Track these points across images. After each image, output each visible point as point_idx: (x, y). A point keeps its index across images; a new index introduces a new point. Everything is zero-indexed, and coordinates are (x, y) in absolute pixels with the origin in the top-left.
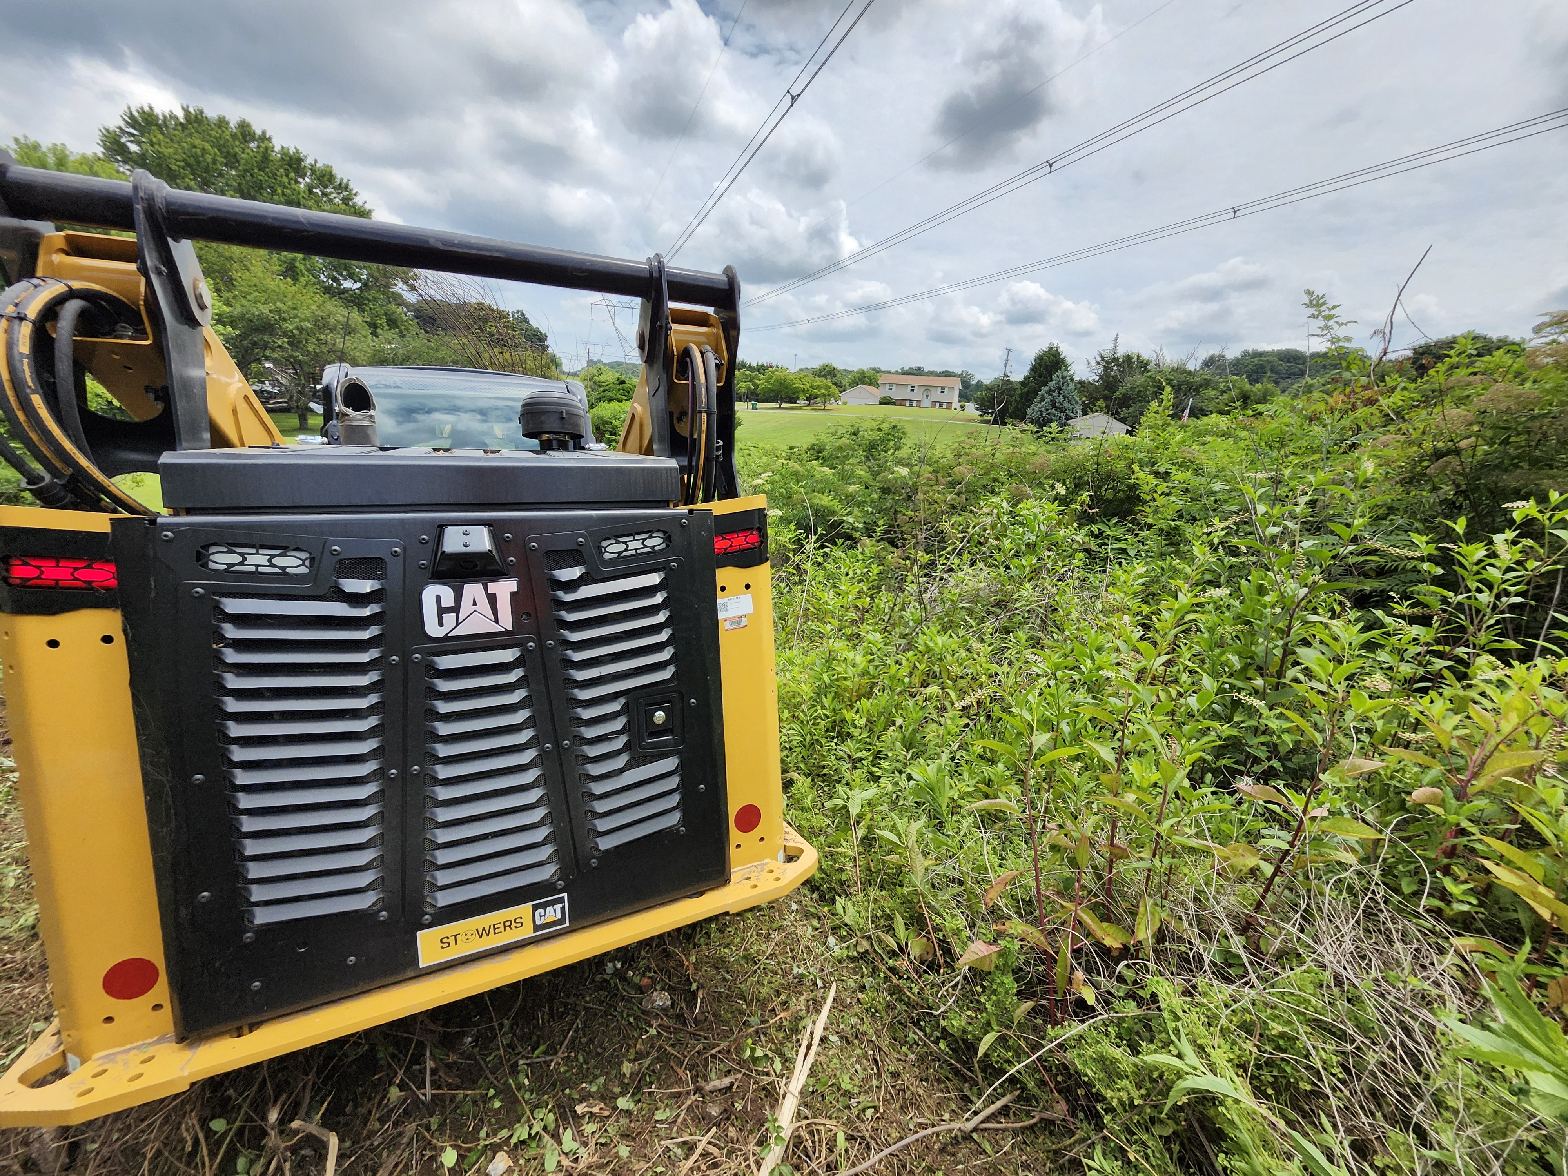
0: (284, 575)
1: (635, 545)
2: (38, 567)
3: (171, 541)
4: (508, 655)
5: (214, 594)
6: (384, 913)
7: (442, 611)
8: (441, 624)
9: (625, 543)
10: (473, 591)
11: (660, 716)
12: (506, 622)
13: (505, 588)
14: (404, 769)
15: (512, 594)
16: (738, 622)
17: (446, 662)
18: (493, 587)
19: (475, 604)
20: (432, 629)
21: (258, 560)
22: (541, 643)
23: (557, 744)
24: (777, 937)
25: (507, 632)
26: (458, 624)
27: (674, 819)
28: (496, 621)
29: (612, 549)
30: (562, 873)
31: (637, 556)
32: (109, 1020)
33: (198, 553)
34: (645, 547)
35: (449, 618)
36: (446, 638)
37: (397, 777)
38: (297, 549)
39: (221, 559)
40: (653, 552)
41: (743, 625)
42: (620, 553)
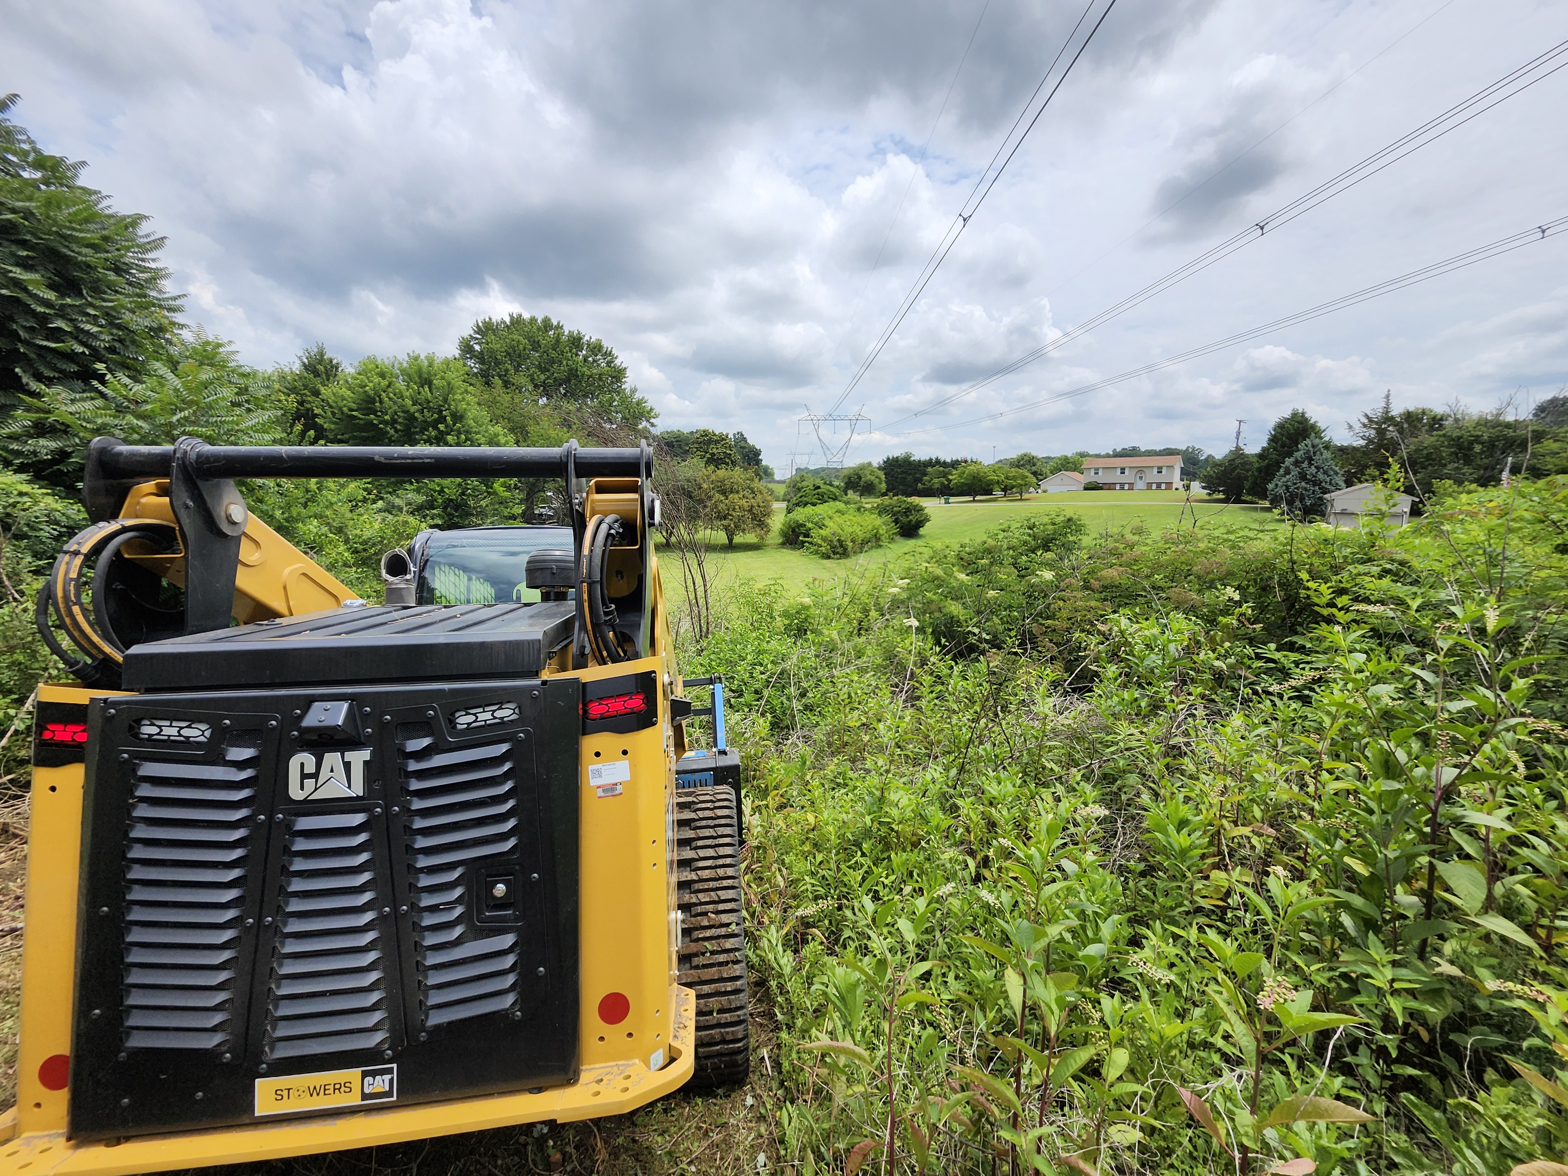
0: (187, 742)
1: (485, 716)
2: (53, 731)
3: (113, 716)
4: (358, 819)
5: (136, 758)
6: (228, 1055)
7: (304, 776)
8: (302, 788)
9: (475, 714)
10: (332, 759)
11: (500, 889)
12: (358, 789)
13: (359, 757)
14: (259, 920)
15: (366, 763)
16: (613, 790)
17: (304, 823)
18: (349, 756)
19: (332, 771)
20: (296, 793)
21: (170, 731)
22: (387, 809)
23: (395, 909)
24: (715, 1137)
25: (358, 798)
26: (316, 789)
27: (509, 1000)
28: (349, 787)
29: (464, 720)
30: (394, 1040)
31: (487, 727)
32: (38, 1105)
33: (130, 725)
34: (495, 718)
35: (310, 783)
36: (305, 801)
37: (252, 925)
38: (200, 722)
39: (148, 730)
40: (503, 723)
41: (617, 792)
42: (469, 724)
